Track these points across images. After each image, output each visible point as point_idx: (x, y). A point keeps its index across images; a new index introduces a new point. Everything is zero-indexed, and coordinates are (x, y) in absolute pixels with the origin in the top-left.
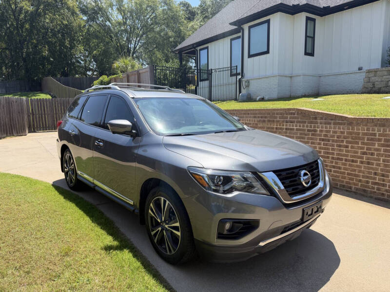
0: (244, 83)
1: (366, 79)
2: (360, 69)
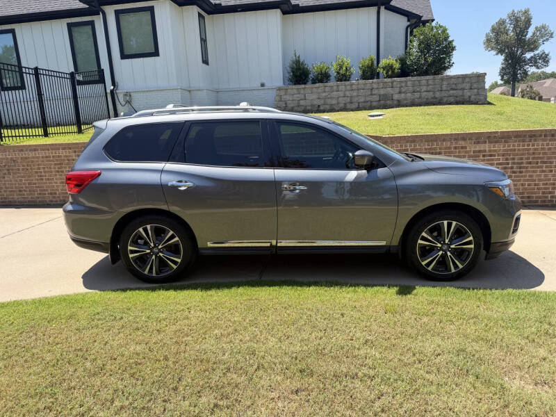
0: (121, 98)
1: (278, 98)
2: (263, 85)
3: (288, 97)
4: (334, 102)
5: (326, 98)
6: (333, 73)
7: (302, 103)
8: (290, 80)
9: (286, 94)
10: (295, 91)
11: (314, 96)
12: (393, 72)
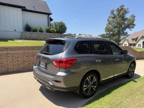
2: (15, 30)
3: (26, 35)
4: (41, 38)
5: (39, 36)
6: (38, 30)
7: (31, 37)
8: (25, 30)
9: (26, 34)
10: (29, 34)
11: (35, 36)
12: (54, 32)
